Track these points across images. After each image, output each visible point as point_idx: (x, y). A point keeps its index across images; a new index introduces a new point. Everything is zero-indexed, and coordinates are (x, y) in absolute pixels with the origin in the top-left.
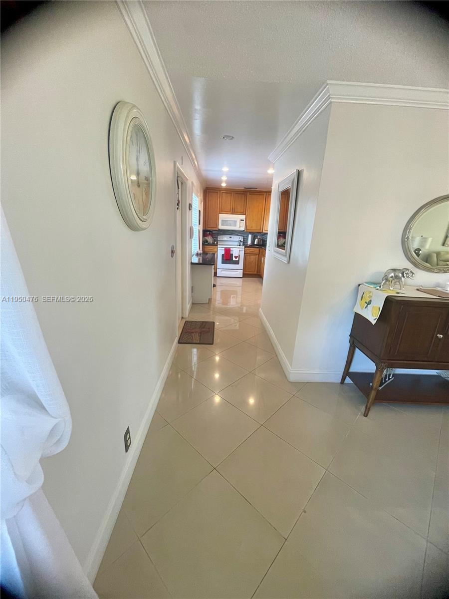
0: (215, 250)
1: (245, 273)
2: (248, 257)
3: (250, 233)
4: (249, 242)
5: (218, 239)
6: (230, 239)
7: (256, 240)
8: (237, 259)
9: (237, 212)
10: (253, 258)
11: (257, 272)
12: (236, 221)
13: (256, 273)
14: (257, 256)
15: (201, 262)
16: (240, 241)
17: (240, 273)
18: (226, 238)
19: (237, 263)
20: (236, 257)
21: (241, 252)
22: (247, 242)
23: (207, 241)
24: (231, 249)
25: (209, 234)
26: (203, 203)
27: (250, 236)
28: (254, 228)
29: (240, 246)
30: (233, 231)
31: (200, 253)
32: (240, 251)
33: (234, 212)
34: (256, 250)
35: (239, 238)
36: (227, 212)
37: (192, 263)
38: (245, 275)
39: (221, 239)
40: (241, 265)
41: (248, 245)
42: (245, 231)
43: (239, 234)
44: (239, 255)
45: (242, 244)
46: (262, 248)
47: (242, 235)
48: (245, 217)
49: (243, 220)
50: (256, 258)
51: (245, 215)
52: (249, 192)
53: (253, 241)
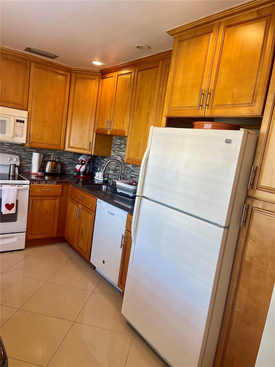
1: (31, 237)
2: (39, 202)
3: (38, 150)
4: (35, 169)
7: (49, 164)
8: (13, 211)
9: (8, 102)
10: (47, 204)
11: (57, 233)
12: (6, 121)
13: (54, 235)
14: (58, 201)
16: (15, 166)
17: (19, 241)
19: (12, 218)
20: (9, 207)
21: (21, 194)
22: (30, 168)
27: (36, 157)
32: (18, 190)
34: (53, 187)
35: (11, 159)
38: (30, 243)
40: (22, 222)
41: (33, 177)
42: (26, 145)
43: (11, 150)
44: (17, 201)
45: (19, 173)
46: (67, 183)
47: (17, 152)
48: (26, 116)
49: (23, 122)
50: (55, 205)
51: (27, 111)
52: (35, 62)
53: (42, 168)
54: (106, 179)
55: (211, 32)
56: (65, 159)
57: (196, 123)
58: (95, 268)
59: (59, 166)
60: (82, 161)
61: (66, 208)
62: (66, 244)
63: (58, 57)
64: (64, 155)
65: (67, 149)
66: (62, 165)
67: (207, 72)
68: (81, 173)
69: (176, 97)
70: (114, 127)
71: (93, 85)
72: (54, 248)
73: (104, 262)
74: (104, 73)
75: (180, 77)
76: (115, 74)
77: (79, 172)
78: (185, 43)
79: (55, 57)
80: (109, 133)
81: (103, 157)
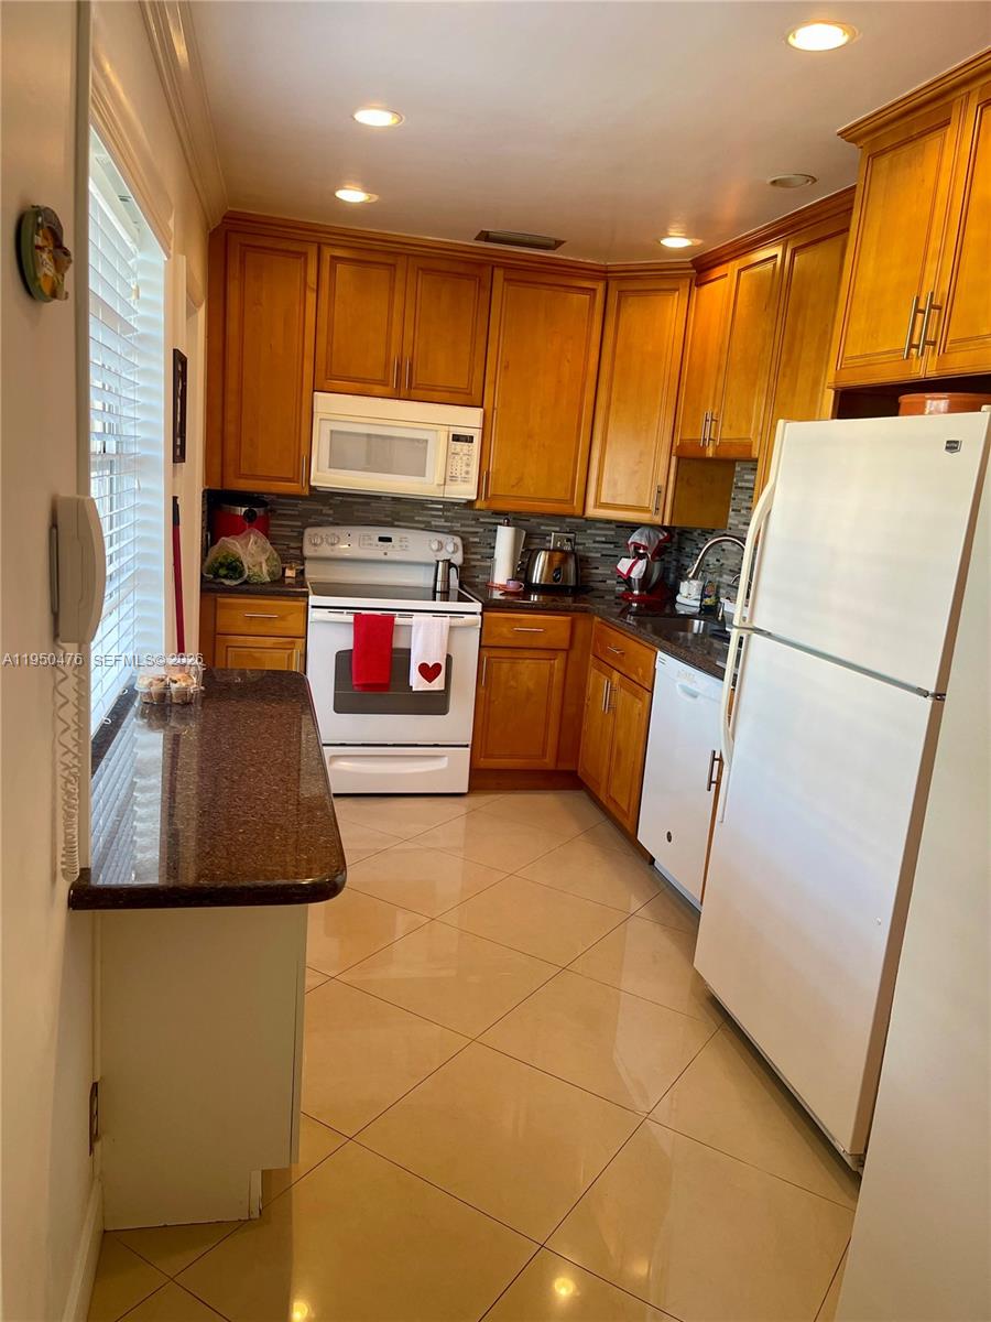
0: (292, 625)
1: (484, 763)
2: (505, 666)
3: (512, 518)
4: (502, 573)
5: (308, 551)
6: (377, 551)
7: (541, 559)
8: (438, 684)
10: (530, 674)
11: (558, 758)
12: (426, 442)
13: (549, 762)
14: (558, 663)
15: (189, 877)
16: (449, 564)
17: (452, 769)
18: (351, 543)
19: (435, 704)
20: (429, 672)
21: (458, 636)
22: (489, 571)
23: (234, 568)
24: (398, 621)
25: (250, 516)
26: (202, 314)
27: (505, 537)
28: (535, 486)
29: (446, 596)
30: (397, 500)
31: (183, 693)
32: (452, 628)
33: (406, 387)
34: (553, 626)
35: (441, 546)
36: (362, 387)
37: (87, 897)
38: (483, 779)
39: (325, 551)
40: (459, 721)
41: (497, 595)
42: (478, 505)
43: (442, 522)
44: (449, 658)
45: (461, 586)
46: (585, 611)
47: (457, 526)
48: (478, 422)
49: (470, 439)
50: (551, 675)
51: (482, 407)
52: (506, 267)
53: (522, 570)
54: (708, 601)
55: (947, 123)
56: (590, 545)
57: (905, 399)
58: (652, 861)
59: (571, 565)
60: (638, 547)
61: (581, 688)
62: (583, 794)
63: (563, 242)
64: (589, 531)
65: (592, 512)
66: (582, 562)
67: (935, 244)
68: (636, 584)
69: (858, 326)
70: (726, 434)
71: (671, 310)
72: (548, 801)
73: (669, 838)
74: (701, 268)
75: (868, 268)
76: (732, 268)
77: (627, 580)
78: (884, 162)
79: (558, 244)
80: (710, 453)
81: (706, 533)
